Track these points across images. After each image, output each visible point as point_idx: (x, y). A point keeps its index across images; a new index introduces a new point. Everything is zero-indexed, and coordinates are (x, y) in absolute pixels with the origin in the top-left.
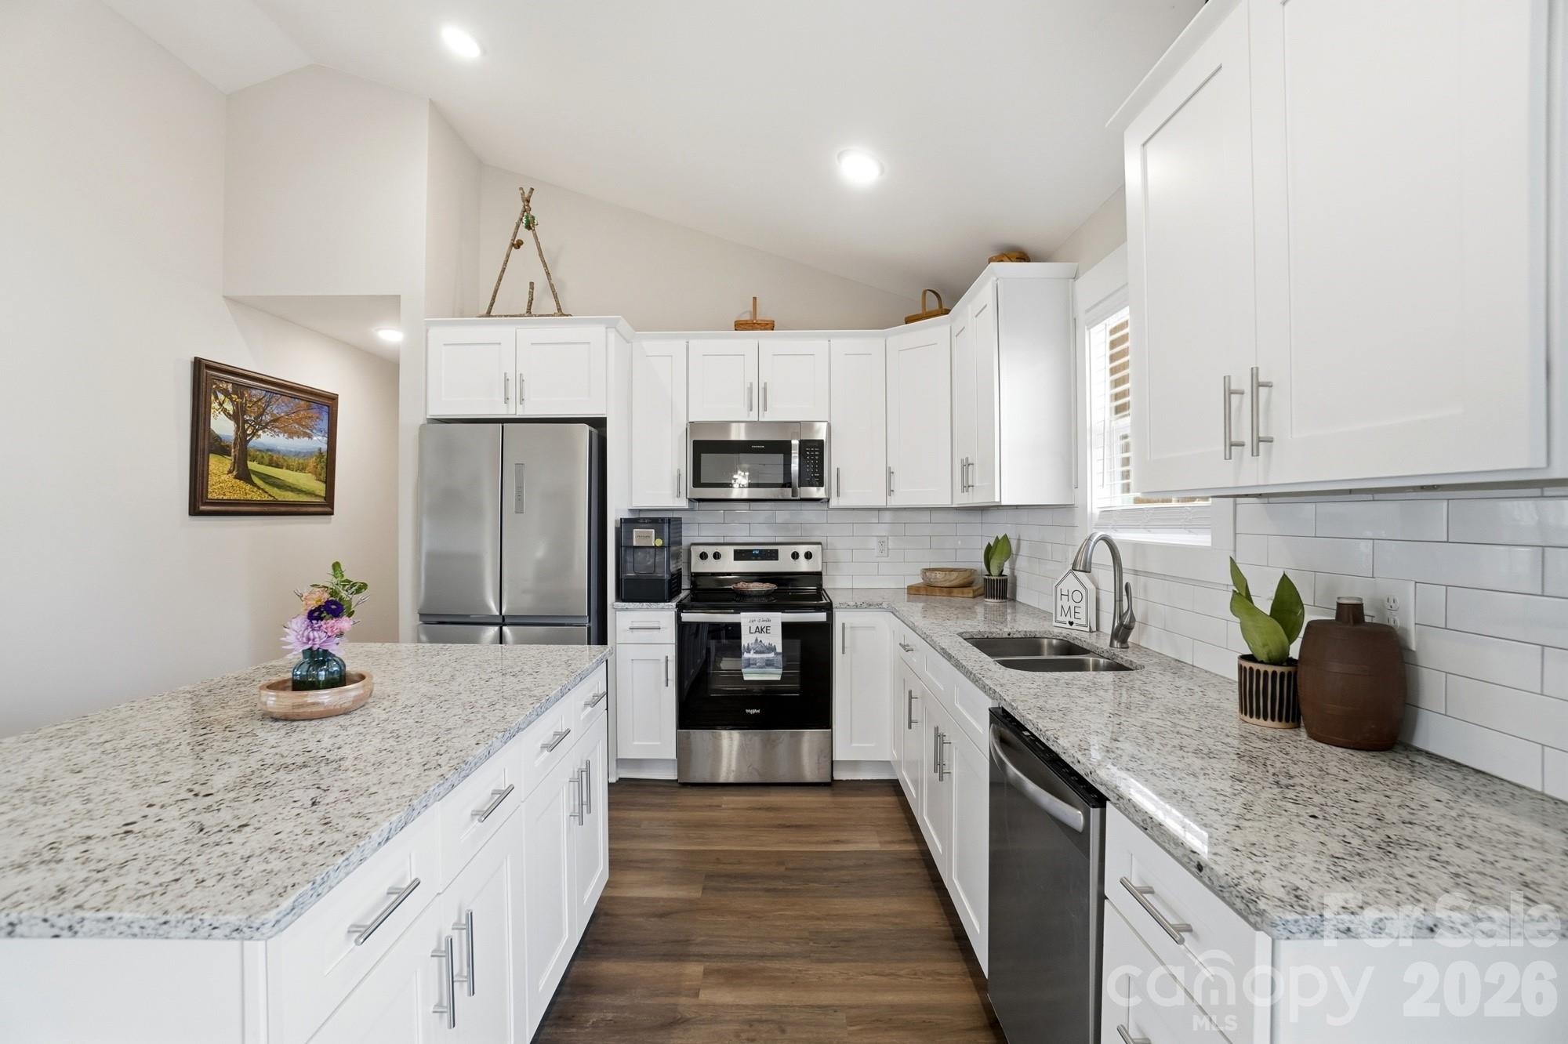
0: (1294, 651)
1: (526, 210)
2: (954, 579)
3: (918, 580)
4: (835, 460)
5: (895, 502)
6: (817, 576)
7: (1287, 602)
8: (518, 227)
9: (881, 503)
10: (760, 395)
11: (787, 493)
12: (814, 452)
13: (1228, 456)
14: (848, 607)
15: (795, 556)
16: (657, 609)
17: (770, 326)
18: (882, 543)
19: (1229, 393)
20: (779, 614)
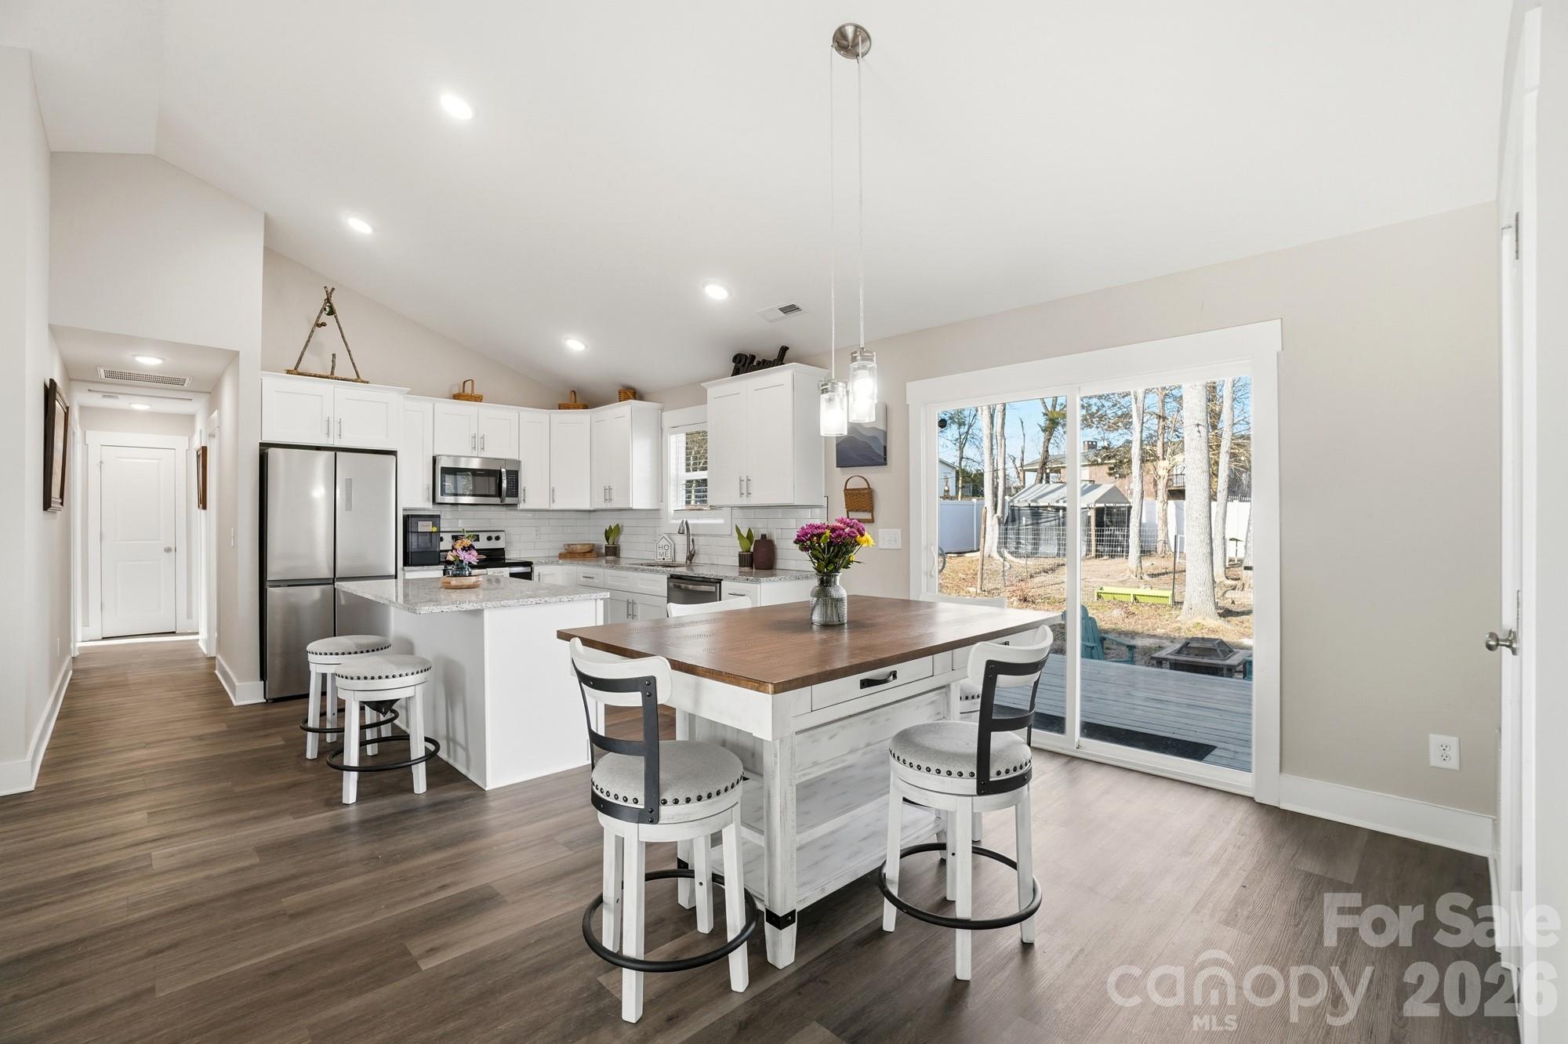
0: (752, 550)
1: (328, 300)
2: (587, 548)
3: (563, 551)
4: (524, 482)
5: (555, 507)
6: (502, 550)
7: (750, 536)
8: (321, 312)
9: (546, 507)
10: (478, 442)
11: (497, 500)
12: (514, 476)
13: (741, 497)
14: (541, 564)
15: (489, 538)
16: (433, 570)
17: (478, 399)
18: (536, 530)
19: (741, 481)
20: (507, 569)
